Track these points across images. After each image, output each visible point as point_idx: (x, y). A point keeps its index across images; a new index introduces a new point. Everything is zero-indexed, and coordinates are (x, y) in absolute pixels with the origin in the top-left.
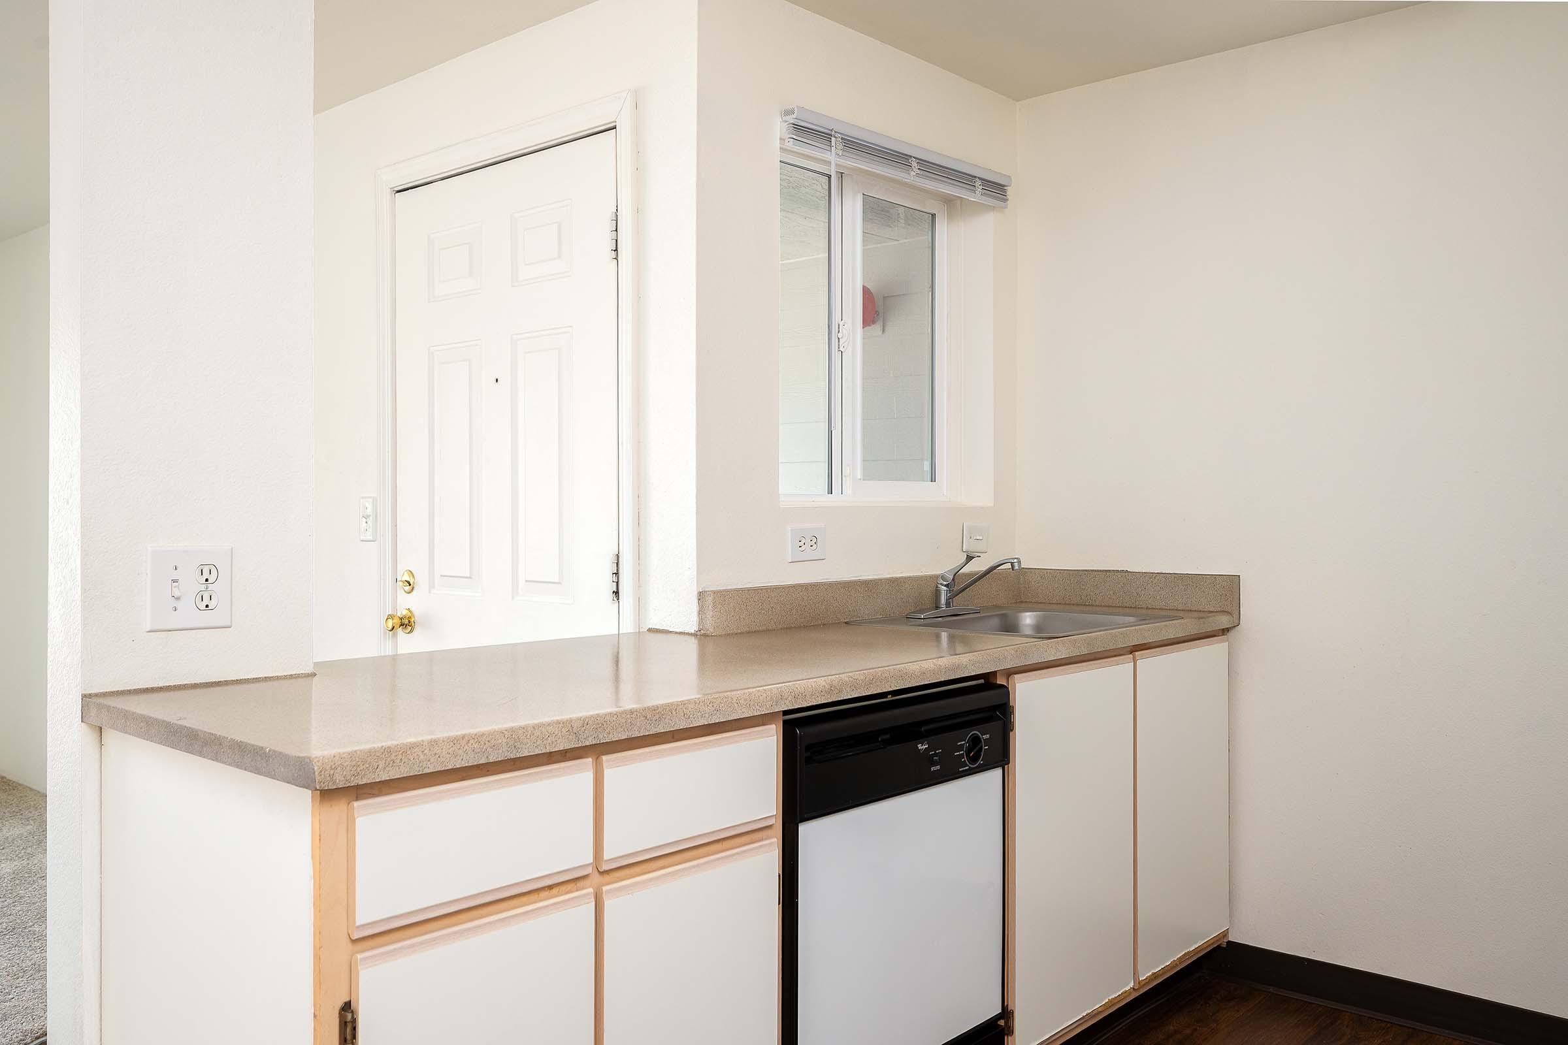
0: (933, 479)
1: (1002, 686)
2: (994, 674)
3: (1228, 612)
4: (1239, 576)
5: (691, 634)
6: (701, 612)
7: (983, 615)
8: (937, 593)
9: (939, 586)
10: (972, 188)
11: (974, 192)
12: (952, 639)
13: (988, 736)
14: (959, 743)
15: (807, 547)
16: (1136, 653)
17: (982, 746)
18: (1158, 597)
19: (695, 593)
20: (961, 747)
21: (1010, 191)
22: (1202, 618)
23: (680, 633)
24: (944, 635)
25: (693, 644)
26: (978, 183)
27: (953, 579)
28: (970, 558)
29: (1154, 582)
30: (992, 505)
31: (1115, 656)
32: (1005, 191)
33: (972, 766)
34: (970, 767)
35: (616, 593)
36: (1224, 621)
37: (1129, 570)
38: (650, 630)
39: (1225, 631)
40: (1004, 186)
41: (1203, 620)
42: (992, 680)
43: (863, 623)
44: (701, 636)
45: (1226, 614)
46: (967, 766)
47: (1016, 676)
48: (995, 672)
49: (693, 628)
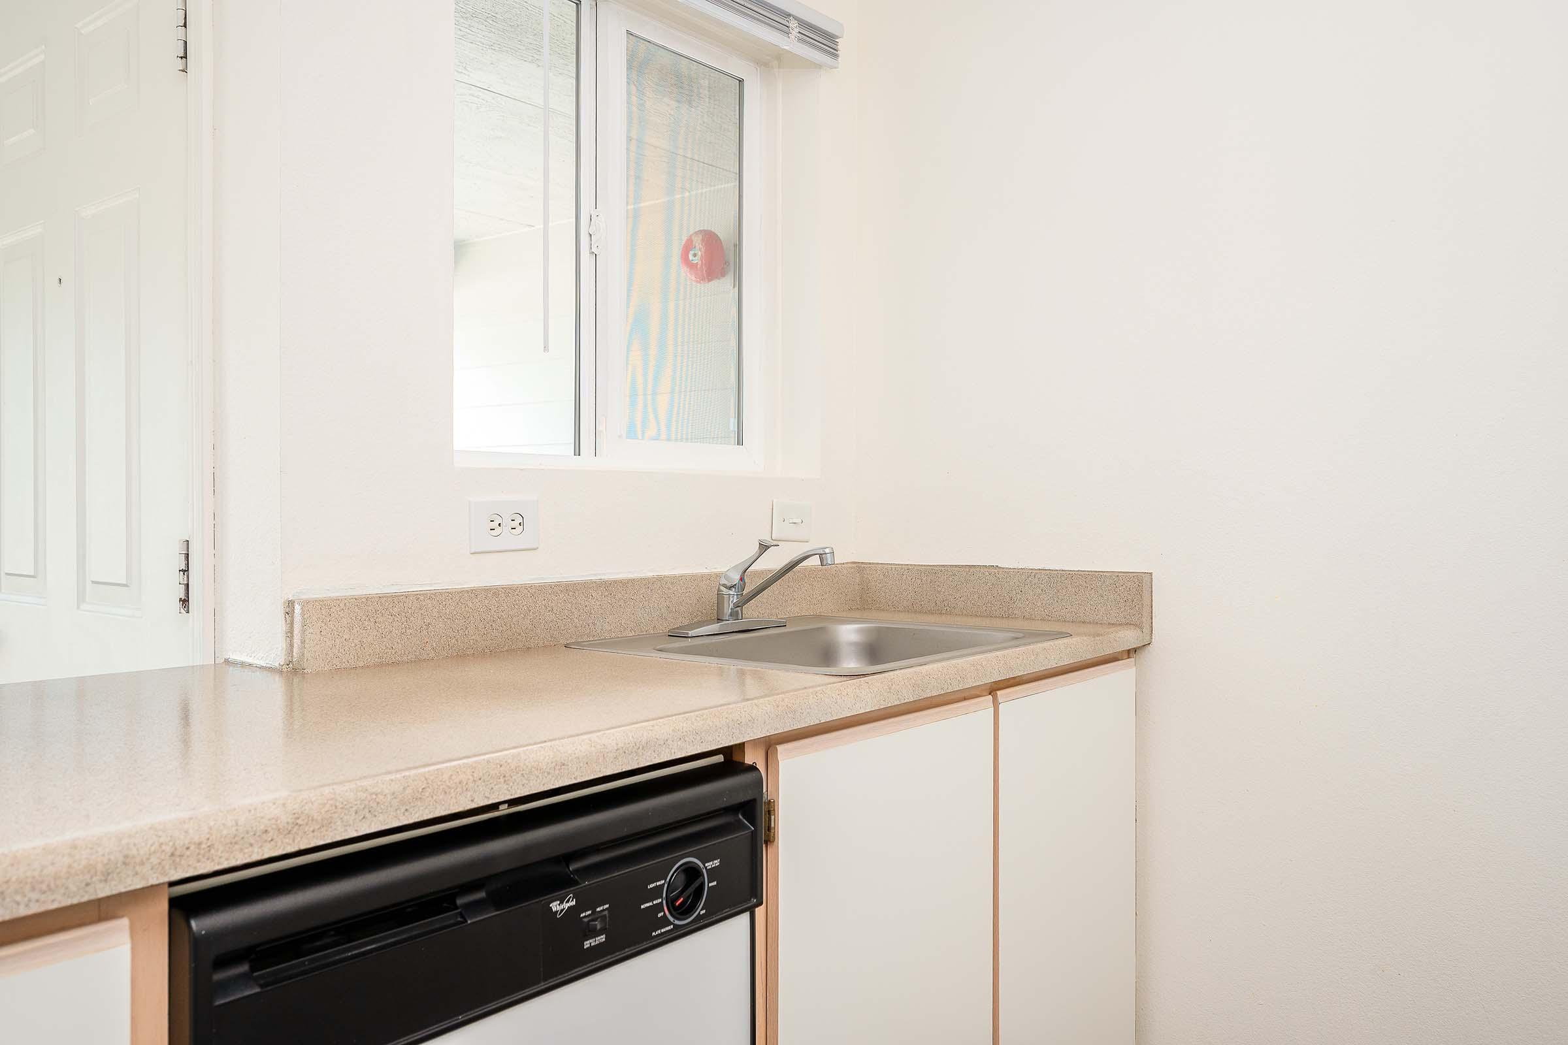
0: (740, 442)
1: (753, 768)
2: (741, 747)
3: (1135, 625)
4: (1151, 574)
5: (270, 669)
6: (289, 634)
7: (792, 630)
8: (719, 598)
9: (722, 588)
10: (784, 29)
11: (787, 34)
13: (717, 862)
14: (652, 886)
15: (506, 529)
16: (999, 693)
17: (703, 884)
18: (1039, 604)
19: (280, 603)
20: (657, 892)
21: (842, 44)
22: (1098, 635)
23: (262, 667)
26: (793, 24)
27: (741, 579)
28: (764, 548)
29: (1033, 583)
30: (817, 476)
31: (965, 699)
32: (836, 43)
33: (677, 922)
34: (674, 925)
35: (185, 602)
36: (1128, 638)
37: (999, 566)
38: (226, 662)
39: (1130, 653)
40: (834, 34)
41: (1101, 638)
42: (736, 758)
43: (589, 646)
45: (1132, 627)
46: (670, 923)
47: (780, 748)
48: (744, 743)
49: (277, 660)
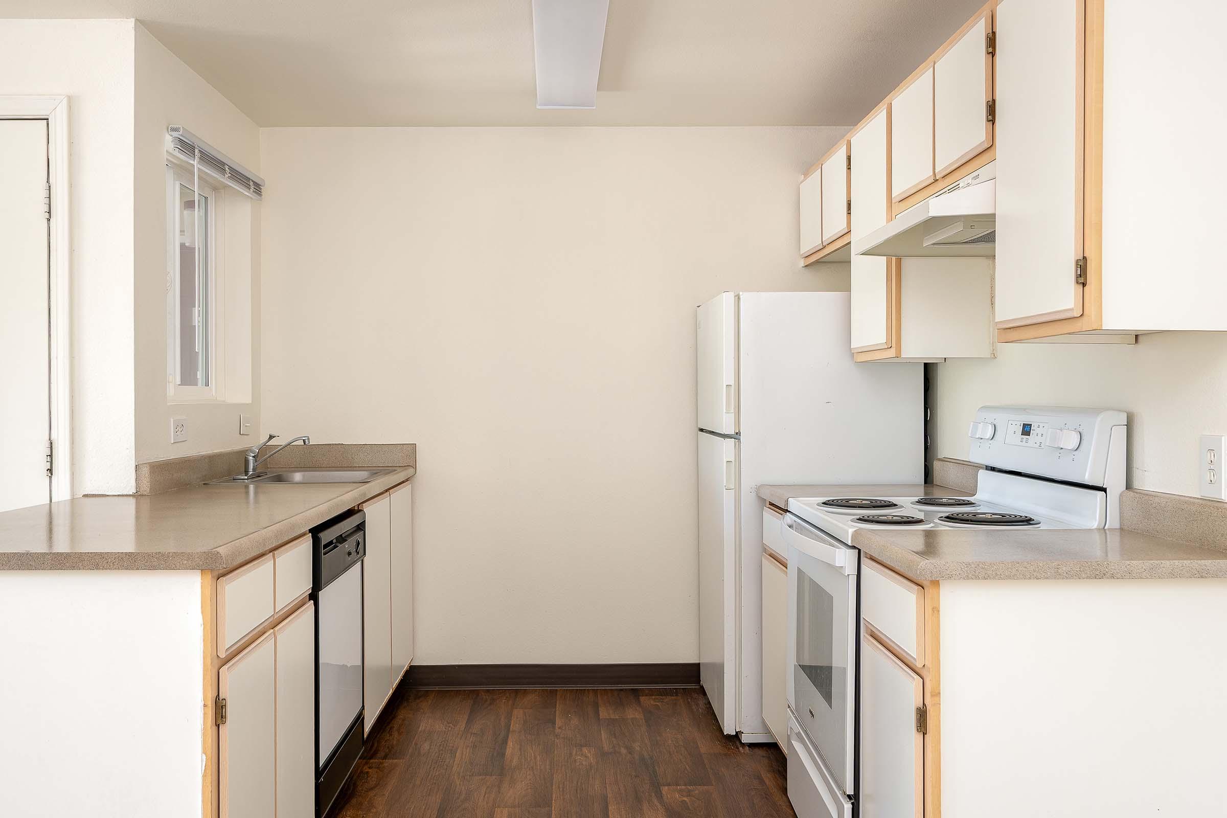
3: (411, 466)
4: (414, 444)
5: (128, 496)
6: (137, 479)
8: (247, 462)
9: (248, 457)
10: (248, 186)
11: (249, 189)
12: (256, 488)
15: (179, 432)
19: (134, 466)
21: (265, 189)
23: (119, 495)
24: (252, 487)
25: (132, 501)
27: (259, 452)
28: (272, 437)
30: (251, 402)
32: (262, 189)
35: (50, 470)
37: (343, 443)
38: (86, 496)
40: (260, 185)
44: (137, 496)
49: (132, 491)
